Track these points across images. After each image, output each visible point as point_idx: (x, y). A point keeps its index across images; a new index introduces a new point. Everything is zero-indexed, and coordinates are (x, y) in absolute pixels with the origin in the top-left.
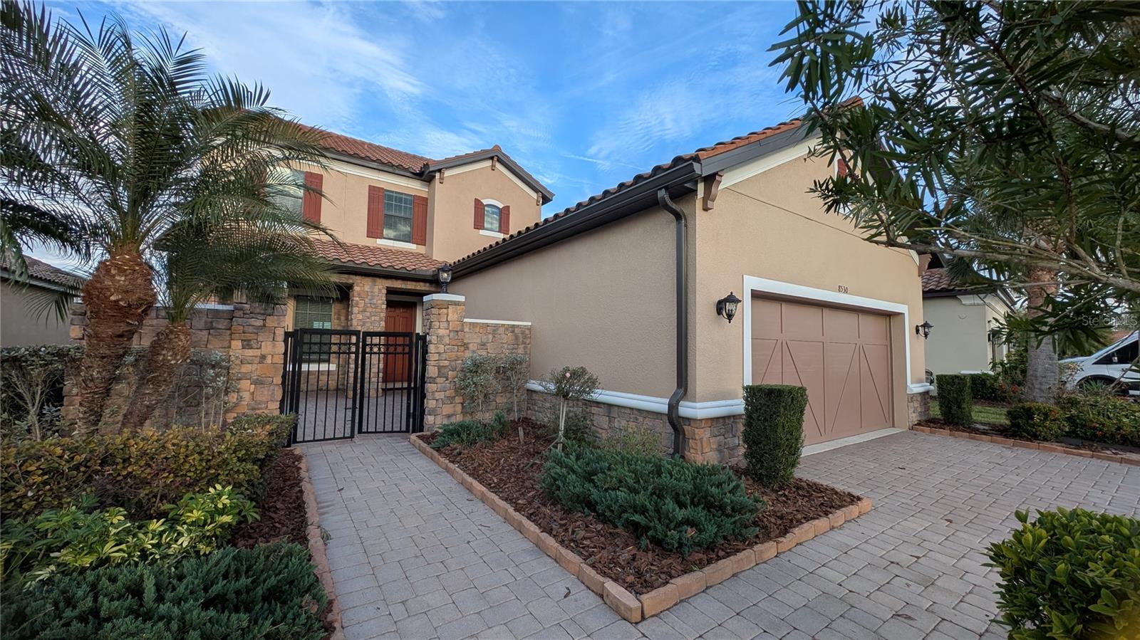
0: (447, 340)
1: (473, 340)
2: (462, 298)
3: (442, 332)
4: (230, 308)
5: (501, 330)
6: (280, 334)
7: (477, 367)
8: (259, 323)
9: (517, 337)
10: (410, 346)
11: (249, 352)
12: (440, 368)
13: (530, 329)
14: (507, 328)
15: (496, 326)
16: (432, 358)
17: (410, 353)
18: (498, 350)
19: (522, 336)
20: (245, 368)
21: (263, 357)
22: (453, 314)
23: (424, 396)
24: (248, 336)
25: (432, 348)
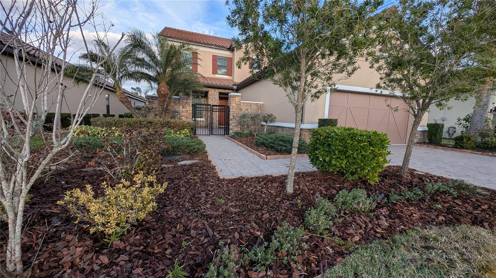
0: (235, 108)
1: (244, 108)
2: (240, 94)
3: (234, 105)
4: (179, 97)
5: (253, 105)
6: (191, 104)
7: (244, 116)
8: (186, 101)
9: (258, 107)
10: (225, 109)
11: (184, 109)
12: (233, 116)
13: (263, 105)
14: (255, 104)
15: (251, 104)
16: (231, 113)
17: (225, 112)
18: (252, 111)
19: (260, 107)
20: (183, 114)
21: (187, 111)
22: (237, 99)
23: (229, 125)
24: (183, 105)
25: (231, 110)
